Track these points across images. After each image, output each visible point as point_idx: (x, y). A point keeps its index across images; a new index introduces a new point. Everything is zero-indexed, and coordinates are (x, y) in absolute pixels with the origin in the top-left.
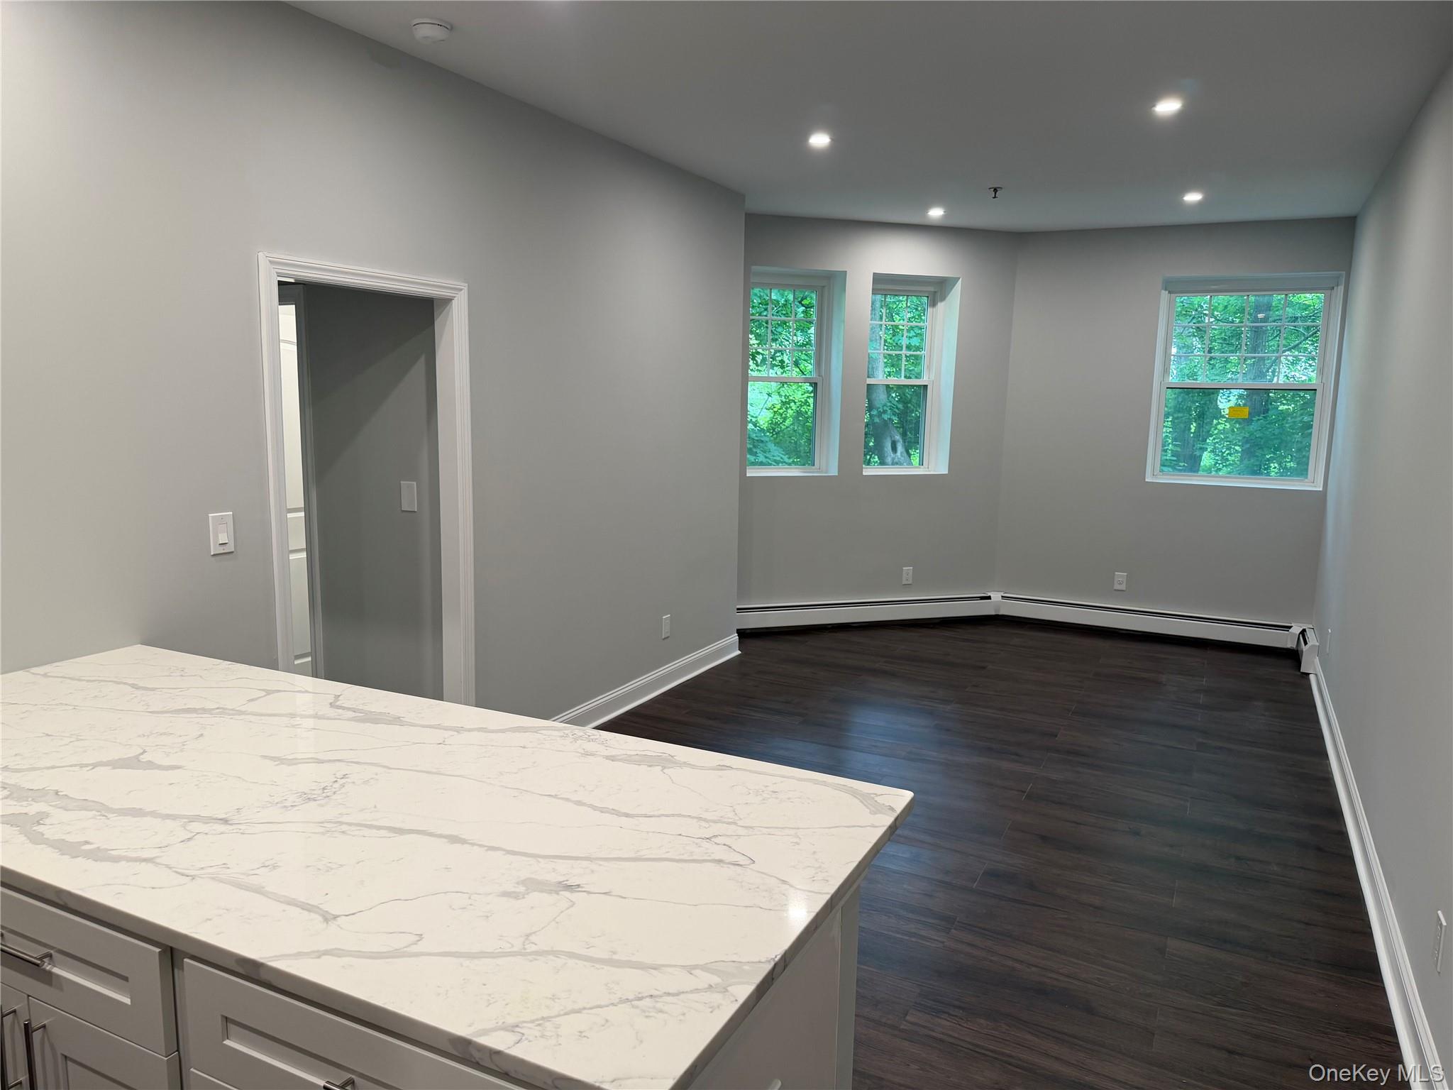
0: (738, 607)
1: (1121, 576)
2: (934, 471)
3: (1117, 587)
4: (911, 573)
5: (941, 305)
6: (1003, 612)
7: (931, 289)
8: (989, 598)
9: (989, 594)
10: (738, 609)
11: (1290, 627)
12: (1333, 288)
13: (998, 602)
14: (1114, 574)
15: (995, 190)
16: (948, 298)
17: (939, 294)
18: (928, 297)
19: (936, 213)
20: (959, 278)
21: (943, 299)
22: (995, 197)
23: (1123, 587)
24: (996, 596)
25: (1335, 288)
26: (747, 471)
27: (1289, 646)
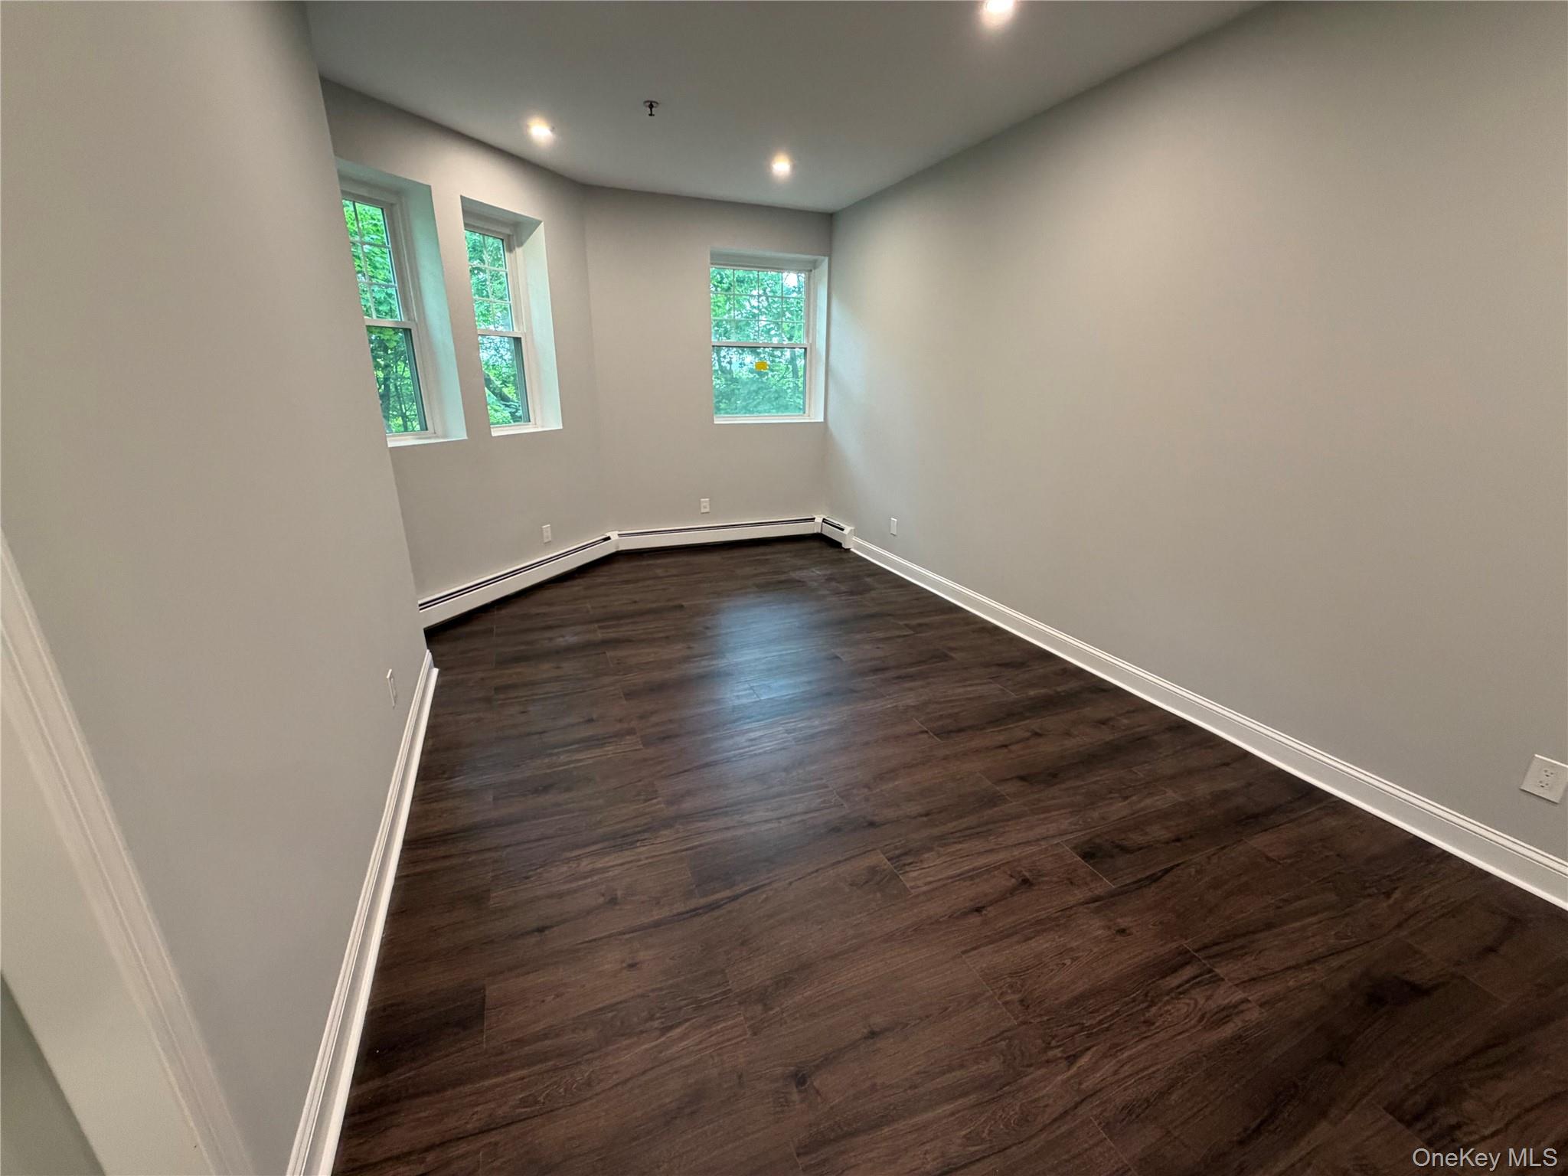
0: (420, 602)
1: (705, 501)
2: (543, 427)
3: (703, 510)
4: (549, 529)
5: (519, 251)
6: (622, 548)
7: (507, 231)
8: (608, 538)
9: (608, 535)
10: (420, 605)
11: (814, 519)
12: (811, 271)
13: (618, 542)
14: (700, 502)
15: (651, 106)
16: (525, 245)
17: (515, 238)
18: (502, 240)
19: (540, 132)
20: (541, 222)
21: (521, 244)
22: (651, 115)
23: (707, 510)
24: (614, 535)
25: (813, 271)
26: (388, 439)
27: (815, 532)
